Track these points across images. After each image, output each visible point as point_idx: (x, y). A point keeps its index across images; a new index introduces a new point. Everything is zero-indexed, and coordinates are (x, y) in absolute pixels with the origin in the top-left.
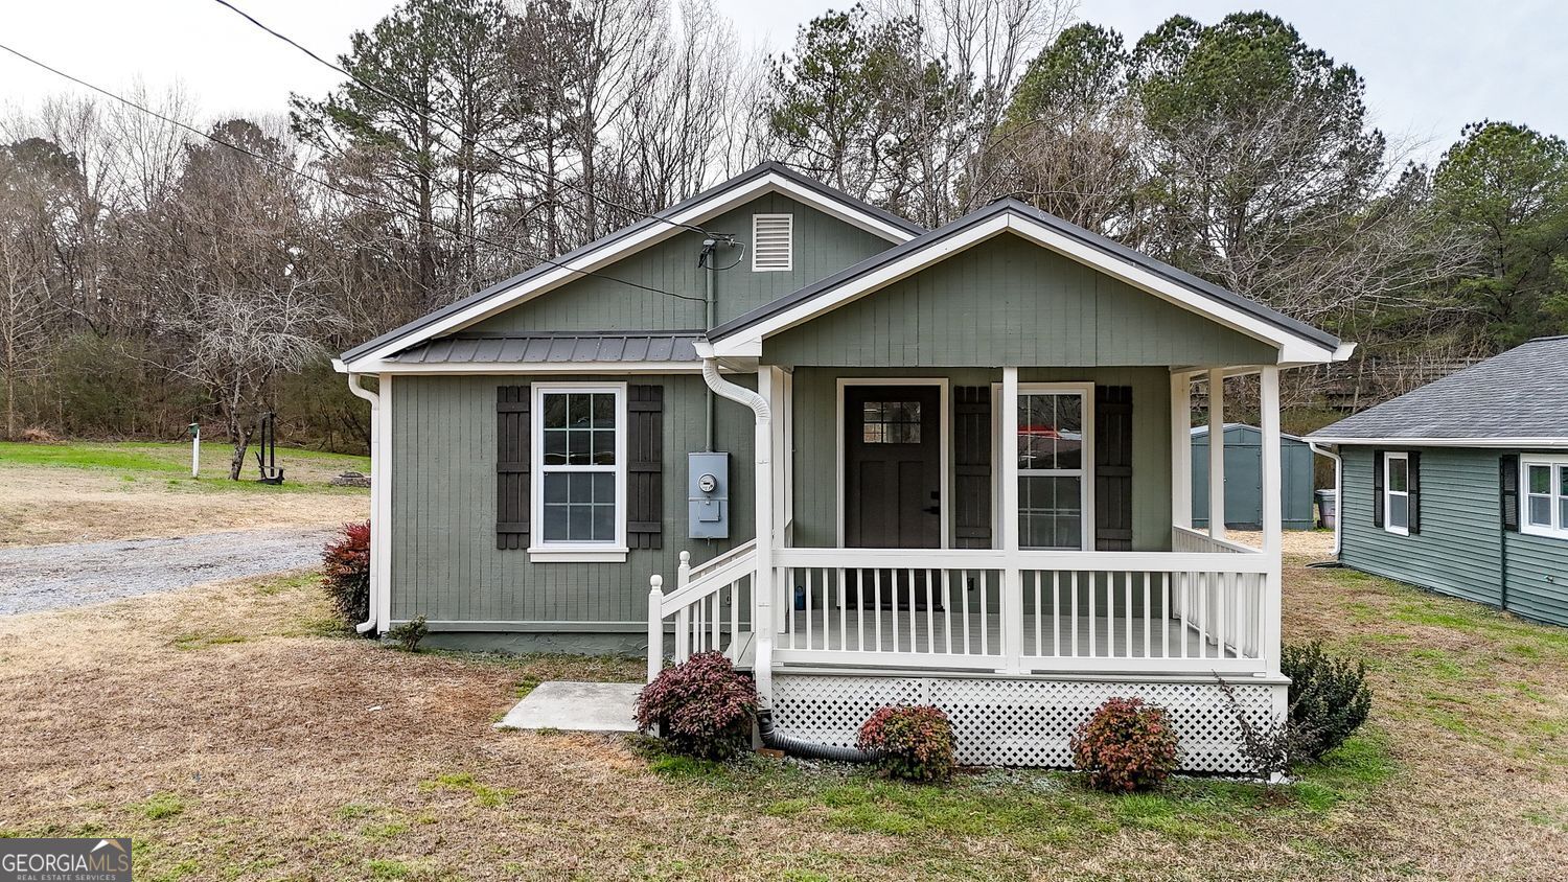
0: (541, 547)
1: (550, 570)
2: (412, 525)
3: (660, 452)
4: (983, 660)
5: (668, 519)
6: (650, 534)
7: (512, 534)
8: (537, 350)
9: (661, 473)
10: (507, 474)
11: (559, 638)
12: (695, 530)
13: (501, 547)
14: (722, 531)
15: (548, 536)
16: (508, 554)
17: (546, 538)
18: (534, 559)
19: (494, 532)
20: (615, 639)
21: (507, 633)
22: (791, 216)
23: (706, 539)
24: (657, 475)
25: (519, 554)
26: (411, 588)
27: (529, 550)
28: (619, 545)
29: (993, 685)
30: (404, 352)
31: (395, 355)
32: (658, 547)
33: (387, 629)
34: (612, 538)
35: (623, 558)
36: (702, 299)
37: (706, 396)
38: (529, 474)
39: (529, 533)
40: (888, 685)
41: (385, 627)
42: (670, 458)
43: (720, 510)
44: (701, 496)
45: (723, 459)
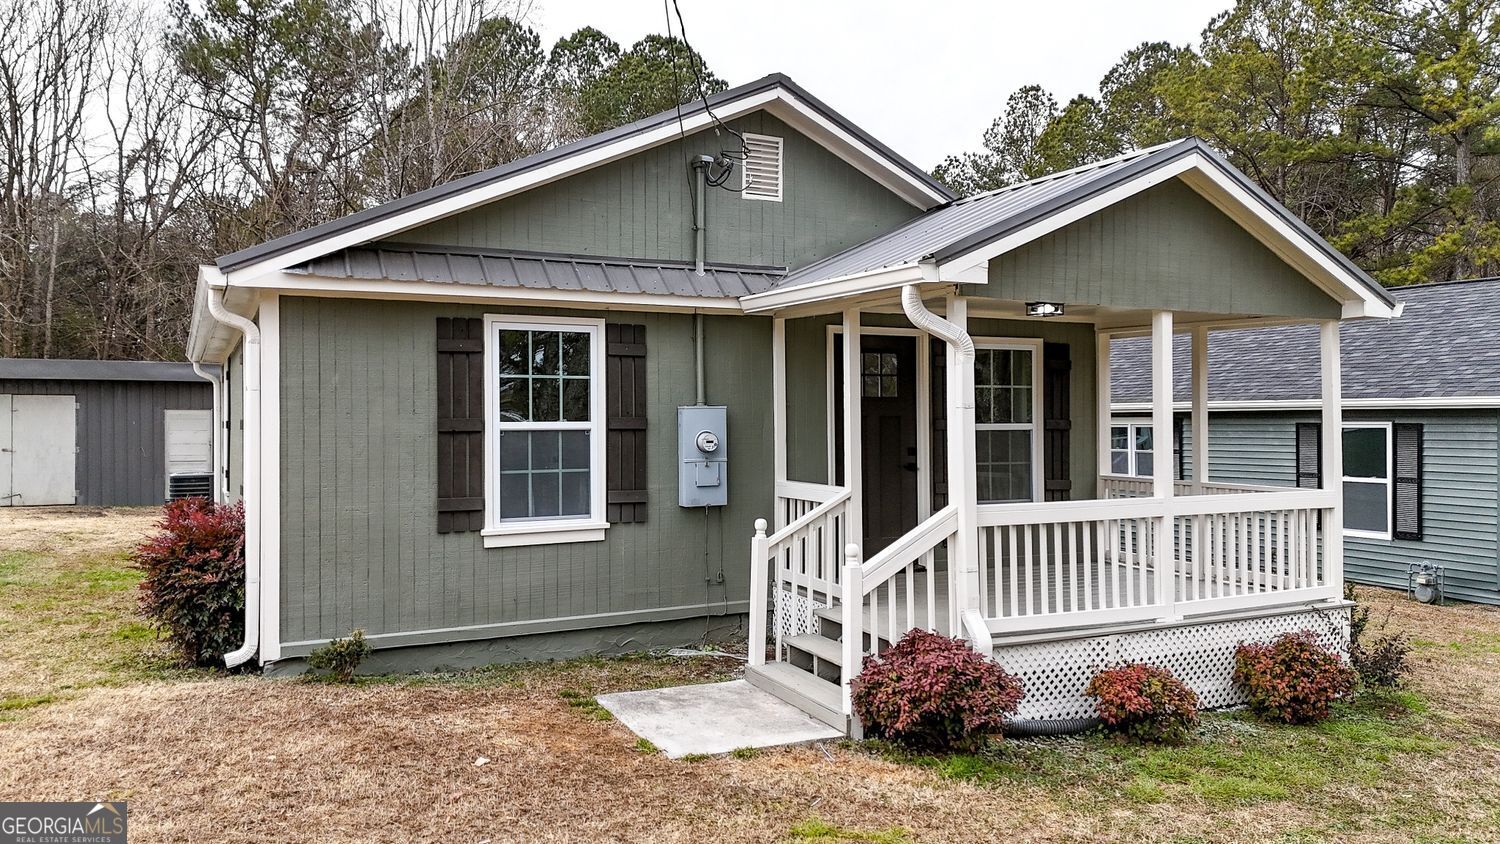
0: (497, 528)
1: (509, 556)
2: (312, 507)
3: (642, 405)
4: (1132, 612)
5: (653, 486)
6: (634, 504)
8: (499, 271)
9: (645, 430)
10: (454, 433)
11: (520, 643)
12: (688, 496)
13: (443, 531)
14: (720, 498)
15: (512, 511)
16: (452, 540)
17: (504, 515)
18: (488, 543)
19: (434, 512)
21: (450, 644)
22: (781, 140)
23: (704, 507)
24: (640, 432)
25: (468, 539)
26: (310, 596)
27: (483, 533)
28: (597, 519)
29: (1162, 634)
30: (317, 262)
31: (304, 265)
32: (642, 520)
33: (276, 657)
34: (587, 512)
35: (601, 536)
36: (688, 225)
37: (695, 340)
38: (481, 432)
39: (481, 512)
40: (1080, 647)
41: (271, 652)
42: (653, 412)
43: (717, 473)
44: (696, 456)
45: (720, 413)
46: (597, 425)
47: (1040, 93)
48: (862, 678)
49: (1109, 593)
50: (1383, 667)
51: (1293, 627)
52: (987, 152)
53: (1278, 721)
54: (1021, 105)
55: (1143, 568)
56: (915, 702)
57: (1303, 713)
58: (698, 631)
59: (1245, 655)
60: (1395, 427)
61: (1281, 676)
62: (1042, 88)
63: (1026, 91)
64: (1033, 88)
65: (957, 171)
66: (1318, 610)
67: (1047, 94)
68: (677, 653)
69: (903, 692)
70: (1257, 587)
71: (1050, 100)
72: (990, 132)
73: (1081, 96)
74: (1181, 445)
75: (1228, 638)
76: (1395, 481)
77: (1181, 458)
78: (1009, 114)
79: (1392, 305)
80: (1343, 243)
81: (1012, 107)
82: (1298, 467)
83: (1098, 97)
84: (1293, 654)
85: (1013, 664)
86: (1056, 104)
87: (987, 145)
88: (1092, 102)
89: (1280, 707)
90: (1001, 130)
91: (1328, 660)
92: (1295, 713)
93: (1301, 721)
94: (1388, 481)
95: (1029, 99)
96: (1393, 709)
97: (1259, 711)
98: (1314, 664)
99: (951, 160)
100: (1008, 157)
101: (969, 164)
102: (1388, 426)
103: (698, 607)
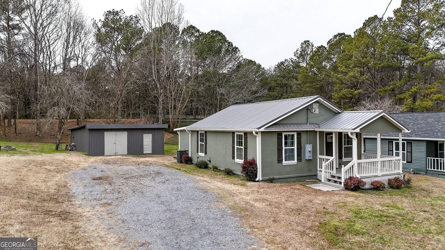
0: (284, 162)
1: (286, 166)
4: (376, 174)
5: (302, 156)
6: (300, 159)
7: (280, 161)
9: (301, 148)
10: (279, 149)
12: (307, 158)
13: (278, 163)
14: (311, 158)
15: (286, 160)
18: (283, 165)
19: (277, 160)
20: (295, 178)
22: (318, 104)
23: (309, 159)
25: (281, 164)
28: (296, 161)
29: (379, 177)
31: (266, 128)
32: (301, 161)
33: (261, 180)
34: (294, 160)
35: (296, 164)
36: (306, 118)
37: (307, 135)
38: (282, 149)
39: (282, 160)
40: (369, 178)
41: (261, 179)
42: (302, 145)
43: (311, 154)
44: (308, 152)
45: (311, 145)
46: (295, 148)
47: (309, 42)
48: (345, 182)
49: (370, 172)
50: (408, 181)
51: (397, 176)
52: (295, 58)
53: (395, 188)
54: (304, 45)
55: (376, 169)
56: (354, 184)
57: (398, 187)
58: (308, 177)
59: (390, 180)
60: (407, 142)
61: (395, 182)
62: (310, 41)
63: (305, 42)
64: (307, 41)
65: (287, 63)
66: (399, 174)
67: (311, 43)
68: (307, 180)
69: (352, 183)
70: (389, 171)
71: (312, 44)
72: (296, 52)
73: (322, 45)
74: (365, 144)
75: (387, 178)
76: (407, 152)
77: (365, 146)
78: (301, 48)
79: (409, 131)
80: (390, 88)
81: (302, 46)
82: (389, 149)
83: (326, 46)
84: (397, 180)
85: (364, 180)
86: (313, 45)
87: (295, 56)
88: (324, 47)
89: (395, 187)
90: (299, 52)
91: (401, 180)
92: (397, 187)
93: (398, 188)
94: (406, 152)
95: (306, 44)
96: (409, 187)
97: (392, 187)
98: (399, 181)
99: (286, 60)
100: (300, 59)
101: (290, 61)
102: (406, 142)
103: (308, 174)
